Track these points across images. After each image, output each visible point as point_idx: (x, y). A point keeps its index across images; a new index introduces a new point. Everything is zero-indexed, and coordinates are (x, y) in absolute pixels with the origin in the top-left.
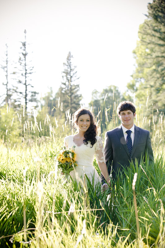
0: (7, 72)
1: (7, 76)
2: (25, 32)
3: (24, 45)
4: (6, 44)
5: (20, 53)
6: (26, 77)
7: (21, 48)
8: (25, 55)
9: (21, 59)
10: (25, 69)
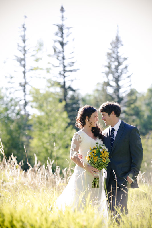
0: (24, 66)
1: (24, 73)
2: (62, 10)
3: (61, 29)
4: (24, 25)
5: (55, 42)
6: (65, 77)
7: (57, 34)
8: (62, 44)
9: (57, 50)
10: (64, 65)
